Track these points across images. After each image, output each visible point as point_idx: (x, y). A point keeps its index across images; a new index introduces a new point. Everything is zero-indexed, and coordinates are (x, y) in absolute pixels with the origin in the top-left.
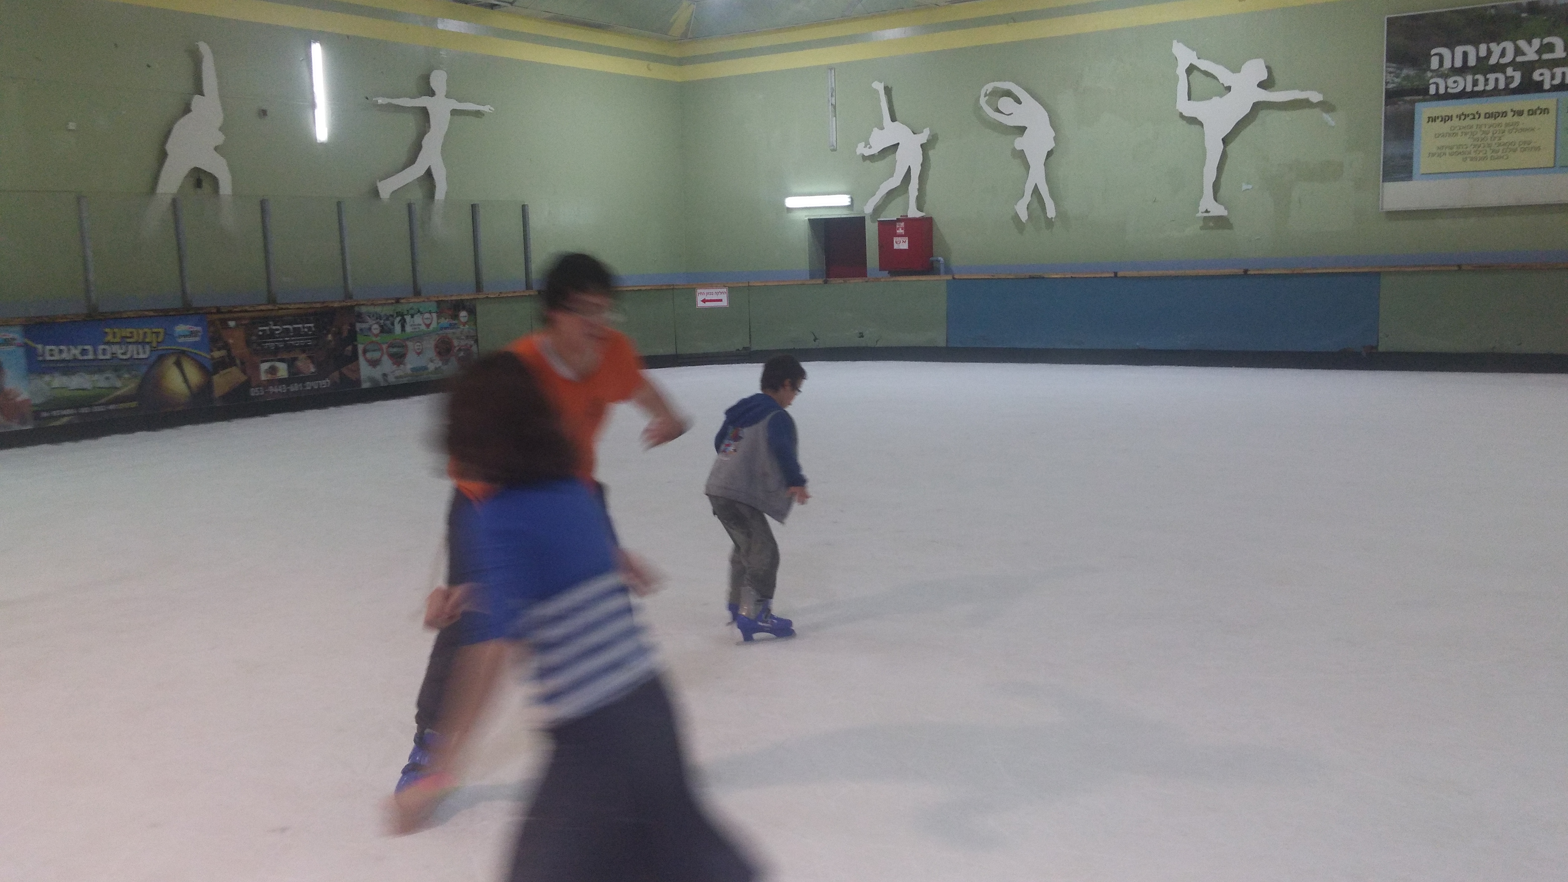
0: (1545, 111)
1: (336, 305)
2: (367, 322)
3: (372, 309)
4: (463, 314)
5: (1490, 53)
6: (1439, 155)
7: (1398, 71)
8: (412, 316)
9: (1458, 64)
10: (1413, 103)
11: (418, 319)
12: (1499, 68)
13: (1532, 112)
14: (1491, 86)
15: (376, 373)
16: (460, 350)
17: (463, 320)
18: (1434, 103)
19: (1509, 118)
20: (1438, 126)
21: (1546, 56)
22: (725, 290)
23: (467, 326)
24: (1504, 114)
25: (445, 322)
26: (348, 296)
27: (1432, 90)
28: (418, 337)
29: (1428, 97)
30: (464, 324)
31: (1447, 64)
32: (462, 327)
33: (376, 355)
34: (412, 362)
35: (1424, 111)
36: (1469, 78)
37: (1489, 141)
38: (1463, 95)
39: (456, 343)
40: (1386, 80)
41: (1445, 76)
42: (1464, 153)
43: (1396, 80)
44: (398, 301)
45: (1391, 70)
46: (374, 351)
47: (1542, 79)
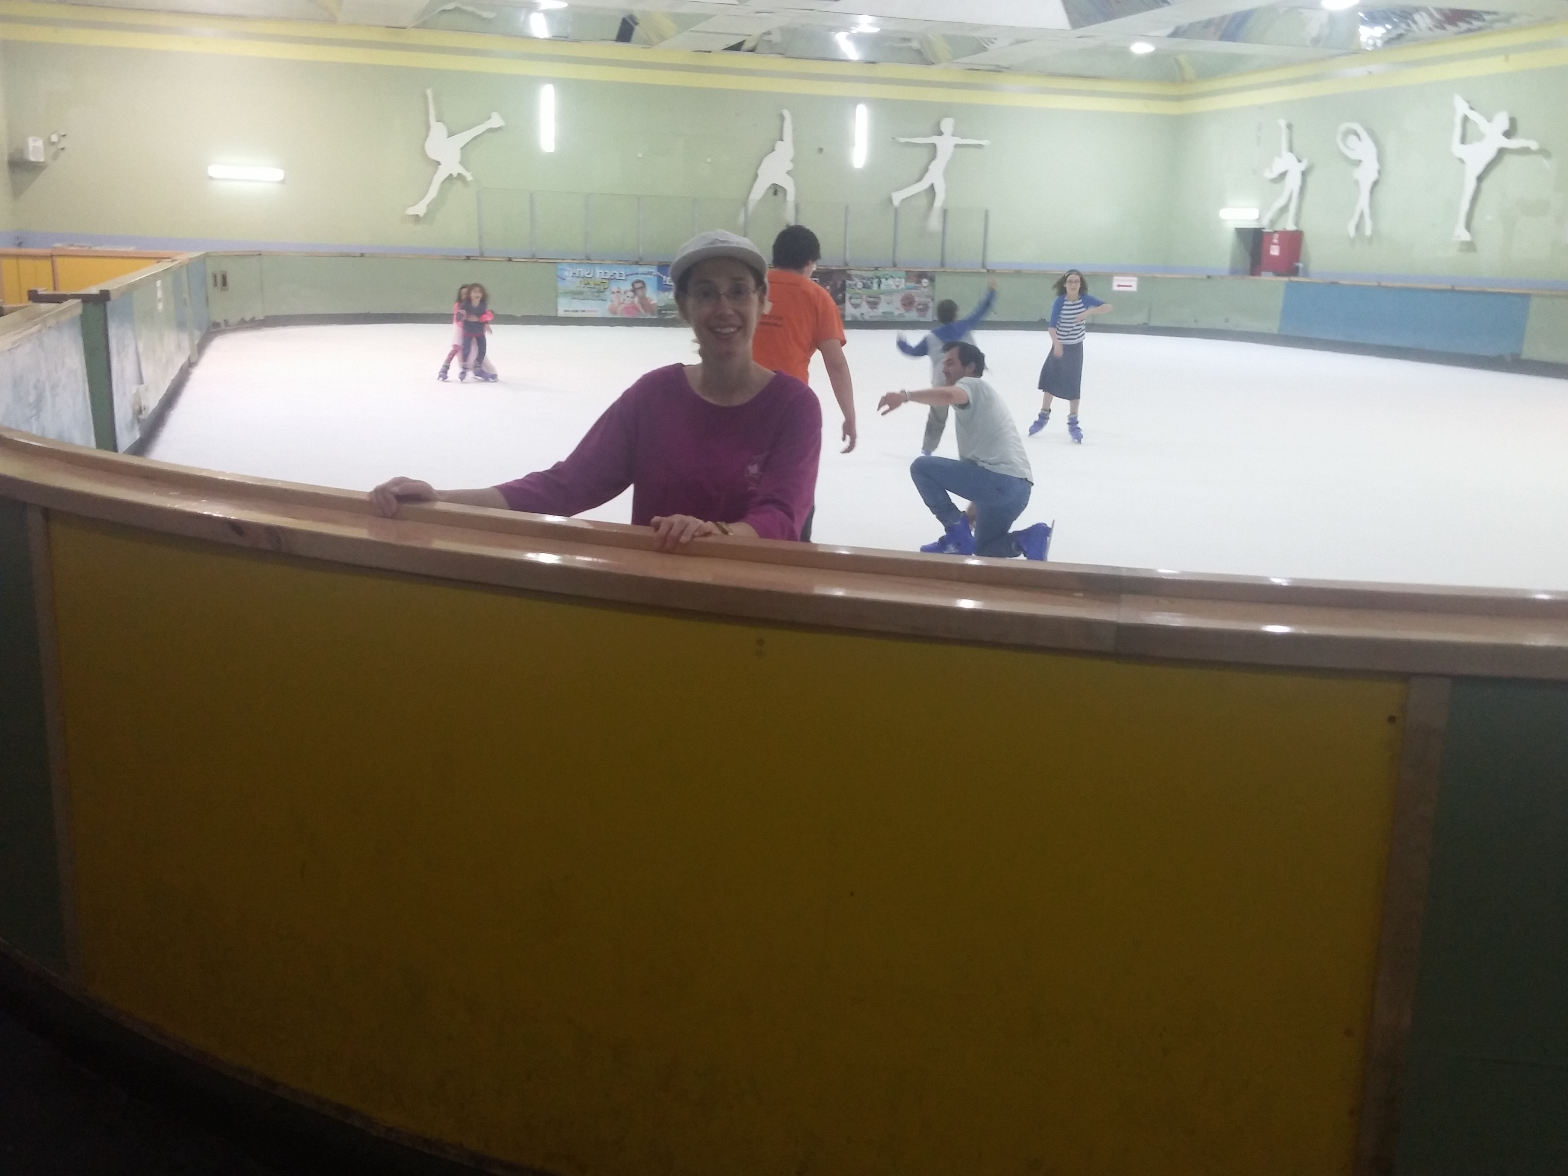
1: (833, 268)
2: (854, 280)
3: (858, 273)
4: (925, 282)
8: (887, 279)
11: (890, 281)
15: (857, 312)
16: (919, 304)
17: (925, 285)
22: (1135, 279)
23: (927, 289)
25: (912, 284)
26: (846, 264)
28: (890, 293)
30: (925, 287)
32: (923, 289)
33: (858, 301)
34: (883, 308)
39: (917, 299)
44: (877, 269)
46: (857, 298)
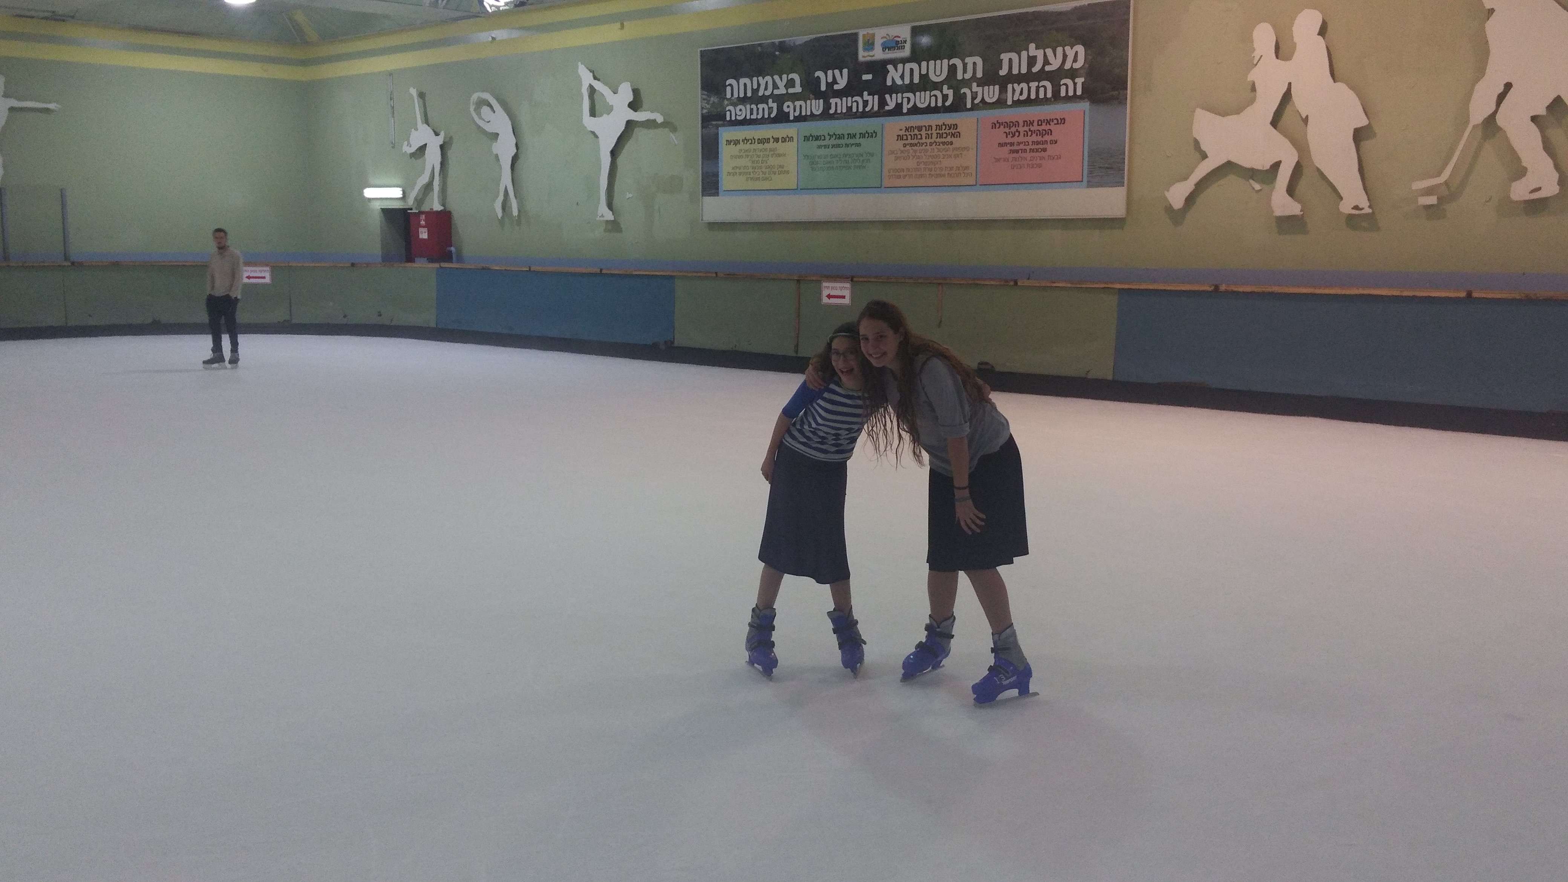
0: (791, 139)
5: (759, 85)
6: (734, 174)
7: (708, 99)
9: (742, 95)
10: (717, 127)
12: (764, 99)
13: (784, 140)
14: (760, 117)
18: (732, 128)
19: (772, 145)
20: (733, 149)
21: (791, 91)
24: (767, 140)
27: (728, 118)
29: (726, 122)
31: (736, 95)
35: (726, 134)
36: (748, 106)
37: (760, 164)
38: (745, 122)
40: (701, 105)
41: (735, 105)
42: (746, 173)
43: (708, 106)
45: (704, 97)
47: (788, 111)
